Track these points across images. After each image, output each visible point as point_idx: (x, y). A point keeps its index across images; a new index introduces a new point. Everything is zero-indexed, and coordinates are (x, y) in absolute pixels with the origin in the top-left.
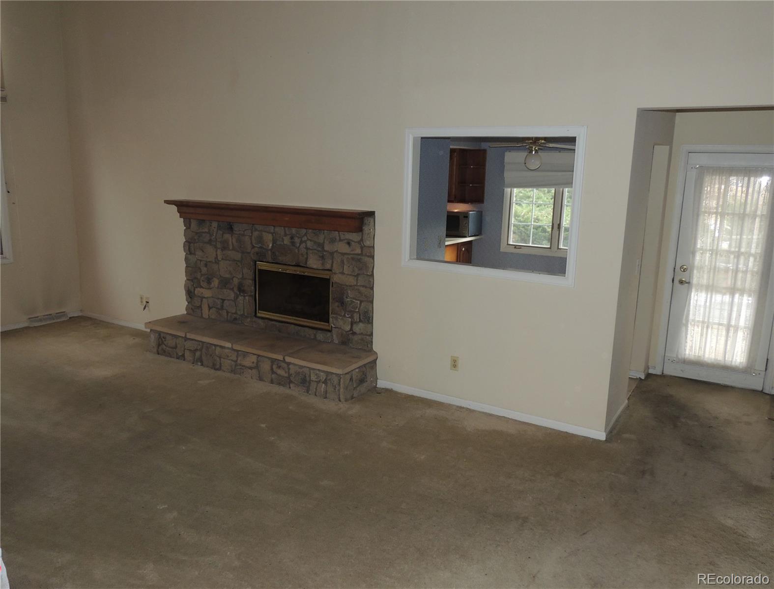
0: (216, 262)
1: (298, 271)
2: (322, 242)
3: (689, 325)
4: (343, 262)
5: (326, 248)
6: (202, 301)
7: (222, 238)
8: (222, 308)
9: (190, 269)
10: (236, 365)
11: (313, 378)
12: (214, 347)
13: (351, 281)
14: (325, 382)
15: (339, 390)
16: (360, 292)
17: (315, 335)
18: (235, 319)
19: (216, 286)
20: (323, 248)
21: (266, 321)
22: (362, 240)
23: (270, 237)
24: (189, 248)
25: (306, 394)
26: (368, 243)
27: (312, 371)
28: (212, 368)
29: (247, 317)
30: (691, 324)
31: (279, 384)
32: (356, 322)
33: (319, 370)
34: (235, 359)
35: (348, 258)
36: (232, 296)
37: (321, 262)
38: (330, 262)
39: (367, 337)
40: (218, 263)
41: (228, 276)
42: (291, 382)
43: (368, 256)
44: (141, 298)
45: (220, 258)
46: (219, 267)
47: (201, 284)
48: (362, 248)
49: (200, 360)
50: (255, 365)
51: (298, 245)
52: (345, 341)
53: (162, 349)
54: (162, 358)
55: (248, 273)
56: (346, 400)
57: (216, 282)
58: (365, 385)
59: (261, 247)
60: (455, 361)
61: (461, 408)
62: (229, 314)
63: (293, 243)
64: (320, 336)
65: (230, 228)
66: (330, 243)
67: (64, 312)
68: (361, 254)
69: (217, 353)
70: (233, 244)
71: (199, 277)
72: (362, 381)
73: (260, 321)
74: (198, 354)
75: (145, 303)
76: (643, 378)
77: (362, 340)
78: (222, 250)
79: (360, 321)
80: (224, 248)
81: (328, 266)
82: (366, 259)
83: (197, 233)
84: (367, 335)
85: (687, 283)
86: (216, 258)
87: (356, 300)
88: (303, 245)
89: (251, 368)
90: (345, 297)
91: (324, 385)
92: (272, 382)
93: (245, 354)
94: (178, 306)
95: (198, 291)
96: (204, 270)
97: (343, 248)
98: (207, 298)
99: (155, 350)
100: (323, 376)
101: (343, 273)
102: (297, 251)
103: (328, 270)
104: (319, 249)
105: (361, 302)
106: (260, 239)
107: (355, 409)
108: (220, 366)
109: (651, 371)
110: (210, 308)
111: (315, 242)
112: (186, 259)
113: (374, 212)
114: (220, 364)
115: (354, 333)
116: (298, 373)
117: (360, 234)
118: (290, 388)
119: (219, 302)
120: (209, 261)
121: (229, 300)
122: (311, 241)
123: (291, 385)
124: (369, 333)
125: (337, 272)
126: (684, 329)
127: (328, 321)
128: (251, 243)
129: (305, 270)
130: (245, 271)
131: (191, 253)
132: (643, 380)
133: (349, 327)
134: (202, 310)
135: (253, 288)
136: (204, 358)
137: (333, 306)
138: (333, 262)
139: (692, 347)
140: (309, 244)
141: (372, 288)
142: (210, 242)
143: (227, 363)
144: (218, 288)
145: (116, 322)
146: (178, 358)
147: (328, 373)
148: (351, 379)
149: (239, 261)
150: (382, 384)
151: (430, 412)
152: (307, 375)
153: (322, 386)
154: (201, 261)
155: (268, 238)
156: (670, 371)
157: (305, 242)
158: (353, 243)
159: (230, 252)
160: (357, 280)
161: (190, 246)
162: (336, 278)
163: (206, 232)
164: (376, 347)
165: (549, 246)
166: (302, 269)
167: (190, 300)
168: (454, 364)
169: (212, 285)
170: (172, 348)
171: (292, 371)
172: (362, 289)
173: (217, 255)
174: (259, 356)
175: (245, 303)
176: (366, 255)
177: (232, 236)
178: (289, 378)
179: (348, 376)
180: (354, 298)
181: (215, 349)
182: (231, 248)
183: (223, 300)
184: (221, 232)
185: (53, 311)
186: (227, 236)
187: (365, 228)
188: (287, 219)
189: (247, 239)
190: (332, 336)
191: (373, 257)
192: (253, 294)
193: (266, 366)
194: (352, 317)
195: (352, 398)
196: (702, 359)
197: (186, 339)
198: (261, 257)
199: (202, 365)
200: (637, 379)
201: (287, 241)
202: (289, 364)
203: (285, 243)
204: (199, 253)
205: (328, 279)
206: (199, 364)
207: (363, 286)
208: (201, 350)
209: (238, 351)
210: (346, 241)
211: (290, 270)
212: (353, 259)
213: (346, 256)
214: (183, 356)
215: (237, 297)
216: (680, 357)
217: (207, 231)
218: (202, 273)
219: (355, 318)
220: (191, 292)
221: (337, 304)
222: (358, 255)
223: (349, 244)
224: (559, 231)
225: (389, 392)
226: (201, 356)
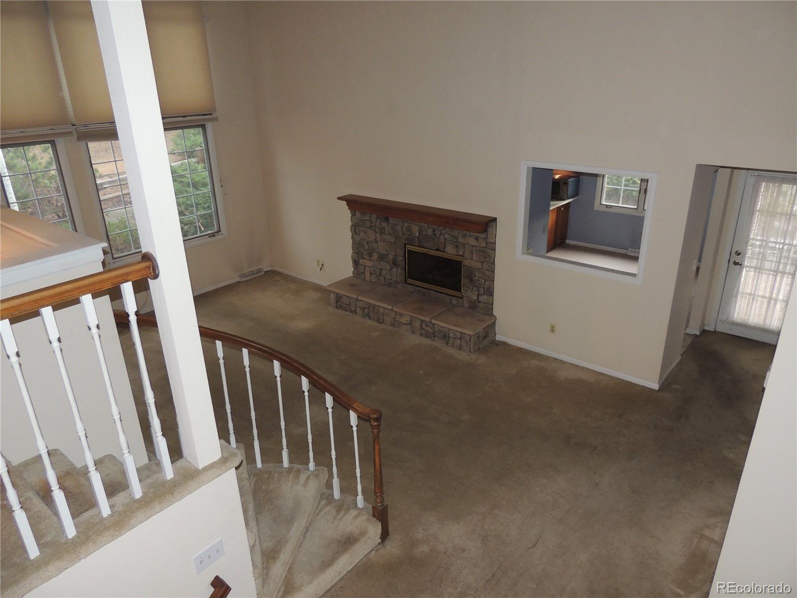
0: (375, 242)
1: (438, 254)
2: (456, 235)
3: (739, 297)
4: (472, 251)
5: (460, 240)
6: (365, 269)
7: (380, 225)
8: (380, 275)
9: (356, 245)
10: (394, 321)
11: (451, 335)
12: (378, 307)
13: (479, 265)
14: (460, 339)
15: (470, 345)
16: (485, 274)
17: (451, 300)
18: (390, 283)
19: (376, 259)
20: (457, 240)
21: (414, 286)
22: (487, 237)
23: (417, 228)
24: (355, 230)
25: (446, 345)
26: (491, 240)
27: (451, 331)
28: (377, 321)
29: (399, 283)
30: (740, 295)
31: (427, 337)
32: (481, 295)
33: (456, 331)
34: (394, 317)
35: (476, 250)
36: (388, 267)
37: (455, 249)
38: (462, 250)
39: (489, 305)
40: (377, 243)
41: (384, 253)
42: (435, 336)
43: (492, 250)
44: (318, 262)
45: (378, 239)
46: (377, 247)
47: (364, 257)
48: (487, 243)
49: (368, 315)
50: (409, 322)
51: (438, 236)
52: (473, 306)
53: (340, 305)
54: (340, 311)
55: (400, 252)
56: (475, 352)
57: (375, 256)
58: (487, 339)
59: (410, 235)
60: (553, 327)
61: (556, 359)
62: (386, 280)
63: (435, 235)
64: (454, 301)
65: (387, 219)
66: (462, 237)
67: (261, 268)
68: (486, 247)
69: (381, 312)
70: (388, 231)
71: (363, 251)
72: (485, 337)
73: (410, 287)
74: (367, 310)
75: (321, 266)
76: (698, 334)
77: (486, 307)
78: (380, 234)
79: (484, 294)
80: (381, 233)
81: (461, 253)
82: (490, 251)
83: (361, 220)
84: (488, 304)
85: (740, 265)
86: (376, 239)
87: (482, 279)
88: (442, 237)
89: (406, 324)
90: (473, 277)
91: (459, 340)
92: (421, 335)
93: (401, 315)
94: (347, 270)
95: (361, 261)
96: (366, 247)
97: (472, 241)
98: (369, 267)
99: (335, 305)
100: (459, 335)
101: (472, 259)
102: (437, 240)
103: (461, 256)
104: (455, 240)
105: (485, 280)
106: (409, 229)
107: (482, 360)
108: (383, 320)
109: (706, 328)
110: (371, 274)
111: (451, 236)
112: (352, 238)
113: (496, 218)
114: (383, 319)
115: (480, 302)
116: (440, 332)
117: (485, 233)
118: (434, 340)
119: (378, 271)
120: (371, 241)
121: (385, 270)
122: (448, 234)
123: (435, 339)
124: (491, 303)
125: (468, 258)
126: (734, 299)
127: (460, 291)
128: (403, 231)
129: (443, 253)
130: (398, 250)
131: (356, 234)
132: (698, 336)
133: (476, 297)
134: (365, 275)
135: (404, 262)
136: (371, 314)
137: (464, 281)
138: (464, 251)
139: (739, 313)
140: (446, 236)
141: (494, 272)
142: (370, 227)
143: (388, 319)
144: (377, 260)
145: (299, 277)
146: (351, 312)
147: (462, 333)
148: (478, 337)
149: (393, 243)
150: (499, 338)
151: (534, 362)
152: (447, 333)
153: (457, 341)
154: (364, 240)
155: (415, 229)
156: (721, 328)
157: (444, 234)
158: (480, 239)
159: (386, 236)
160: (482, 265)
161: (355, 228)
162: (466, 262)
163: (367, 220)
164: (495, 312)
165: (636, 207)
166: (441, 253)
167: (355, 266)
168: (552, 330)
169: (373, 258)
170: (347, 305)
171: (436, 329)
172: (487, 272)
173: (376, 237)
174: (412, 317)
175: (397, 273)
176: (489, 249)
177: (388, 224)
178: (434, 333)
179: (476, 336)
180: (479, 277)
181: (379, 309)
182: (387, 233)
183: (381, 269)
184: (379, 221)
185: (254, 268)
186: (384, 224)
187: (490, 230)
188: (431, 219)
189: (399, 228)
190: (463, 302)
191: (495, 250)
192: (404, 267)
193: (417, 324)
194: (478, 290)
195: (479, 349)
196: (746, 322)
197: (357, 300)
198: (410, 241)
199: (369, 318)
200: (693, 335)
201: (430, 232)
202: (434, 324)
203: (429, 234)
204: (362, 235)
205: (460, 262)
206: (368, 318)
207: (487, 270)
208: (368, 308)
209: (396, 312)
210: (474, 237)
211: (432, 253)
212: (480, 250)
213: (475, 248)
214: (355, 310)
215: (391, 269)
216: (729, 320)
217: (369, 219)
218: (365, 248)
219: (481, 291)
220: (356, 261)
221: (467, 280)
222: (484, 247)
223: (477, 239)
224: (646, 195)
225: (504, 344)
226: (369, 312)
